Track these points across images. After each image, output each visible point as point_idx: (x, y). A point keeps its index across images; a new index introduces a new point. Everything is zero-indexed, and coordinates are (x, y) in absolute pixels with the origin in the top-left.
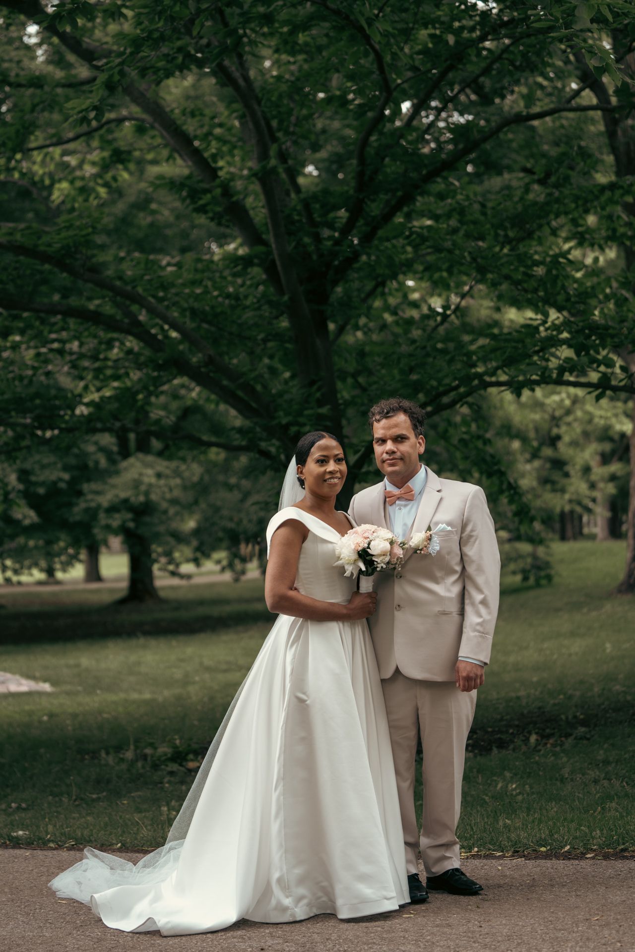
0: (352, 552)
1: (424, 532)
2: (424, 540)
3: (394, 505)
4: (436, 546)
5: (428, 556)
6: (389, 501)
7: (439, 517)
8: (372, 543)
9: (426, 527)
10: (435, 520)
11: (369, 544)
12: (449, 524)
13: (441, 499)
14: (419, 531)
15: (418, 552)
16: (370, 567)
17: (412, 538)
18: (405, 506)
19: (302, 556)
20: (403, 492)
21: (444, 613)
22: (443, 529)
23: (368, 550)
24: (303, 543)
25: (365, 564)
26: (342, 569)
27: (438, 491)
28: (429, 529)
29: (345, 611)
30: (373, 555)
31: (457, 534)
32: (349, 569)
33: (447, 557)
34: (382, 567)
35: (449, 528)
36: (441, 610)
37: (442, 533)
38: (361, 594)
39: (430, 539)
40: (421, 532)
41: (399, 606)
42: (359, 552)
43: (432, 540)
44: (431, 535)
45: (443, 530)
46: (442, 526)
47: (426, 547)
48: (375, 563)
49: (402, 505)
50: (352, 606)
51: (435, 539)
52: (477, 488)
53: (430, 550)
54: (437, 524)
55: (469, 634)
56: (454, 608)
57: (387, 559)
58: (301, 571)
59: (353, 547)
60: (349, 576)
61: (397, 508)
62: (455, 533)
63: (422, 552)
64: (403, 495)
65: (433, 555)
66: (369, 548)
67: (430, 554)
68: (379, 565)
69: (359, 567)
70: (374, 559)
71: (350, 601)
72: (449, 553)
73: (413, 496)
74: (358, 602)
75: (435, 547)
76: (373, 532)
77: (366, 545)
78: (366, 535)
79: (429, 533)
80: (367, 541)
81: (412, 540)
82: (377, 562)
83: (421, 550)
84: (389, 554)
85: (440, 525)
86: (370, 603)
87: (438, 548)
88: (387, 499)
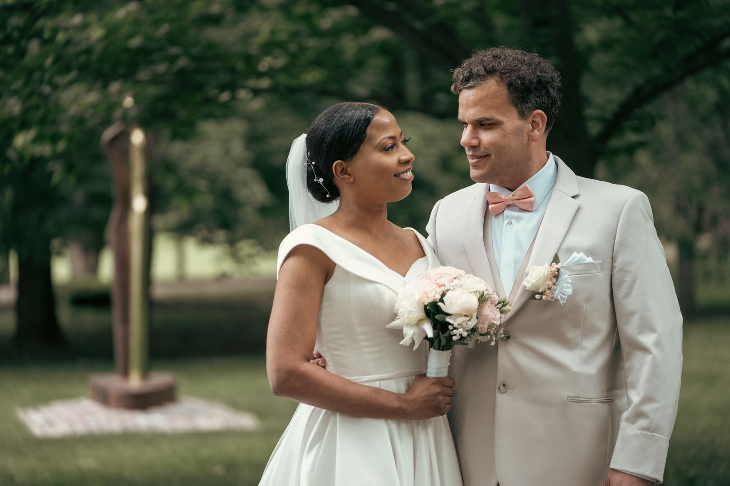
0: (415, 305)
1: (547, 265)
2: (546, 278)
3: (501, 217)
4: (567, 288)
5: (553, 303)
6: (493, 209)
7: (572, 241)
8: (448, 294)
9: (551, 257)
10: (565, 245)
11: (443, 295)
12: (589, 252)
13: (579, 209)
14: (539, 263)
15: (537, 296)
16: (443, 333)
17: (527, 275)
18: (518, 219)
19: (325, 304)
20: (516, 197)
21: (577, 400)
22: (578, 260)
23: (440, 304)
24: (325, 283)
25: (434, 328)
26: (398, 334)
27: (574, 197)
28: (556, 259)
29: (396, 404)
30: (448, 314)
31: (602, 269)
32: (409, 333)
33: (584, 305)
34: (461, 335)
35: (589, 260)
36: (573, 394)
37: (580, 268)
38: (428, 378)
39: (556, 276)
40: (542, 265)
41: (504, 385)
42: (425, 306)
43: (561, 278)
44: (558, 270)
45: (578, 263)
46: (576, 256)
47: (550, 289)
48: (450, 327)
49: (512, 217)
50: (411, 397)
51: (565, 276)
52: (639, 193)
53: (557, 294)
54: (570, 251)
55: (628, 430)
56: (593, 391)
57: (472, 324)
58: (325, 329)
59: (417, 297)
60: (408, 344)
61: (506, 222)
62: (598, 267)
63: (544, 297)
64: (516, 202)
65: (562, 302)
66: (441, 300)
67: (557, 300)
68: (455, 332)
69: (424, 332)
70: (448, 319)
71: (410, 388)
72: (588, 300)
73: (532, 204)
74: (421, 390)
75: (565, 289)
76: (455, 278)
77: (438, 297)
78: (441, 281)
79: (555, 266)
80: (440, 290)
81: (528, 278)
82: (452, 325)
83: (542, 294)
84: (475, 315)
85: (575, 254)
86: (439, 393)
87: (569, 291)
88: (491, 206)
